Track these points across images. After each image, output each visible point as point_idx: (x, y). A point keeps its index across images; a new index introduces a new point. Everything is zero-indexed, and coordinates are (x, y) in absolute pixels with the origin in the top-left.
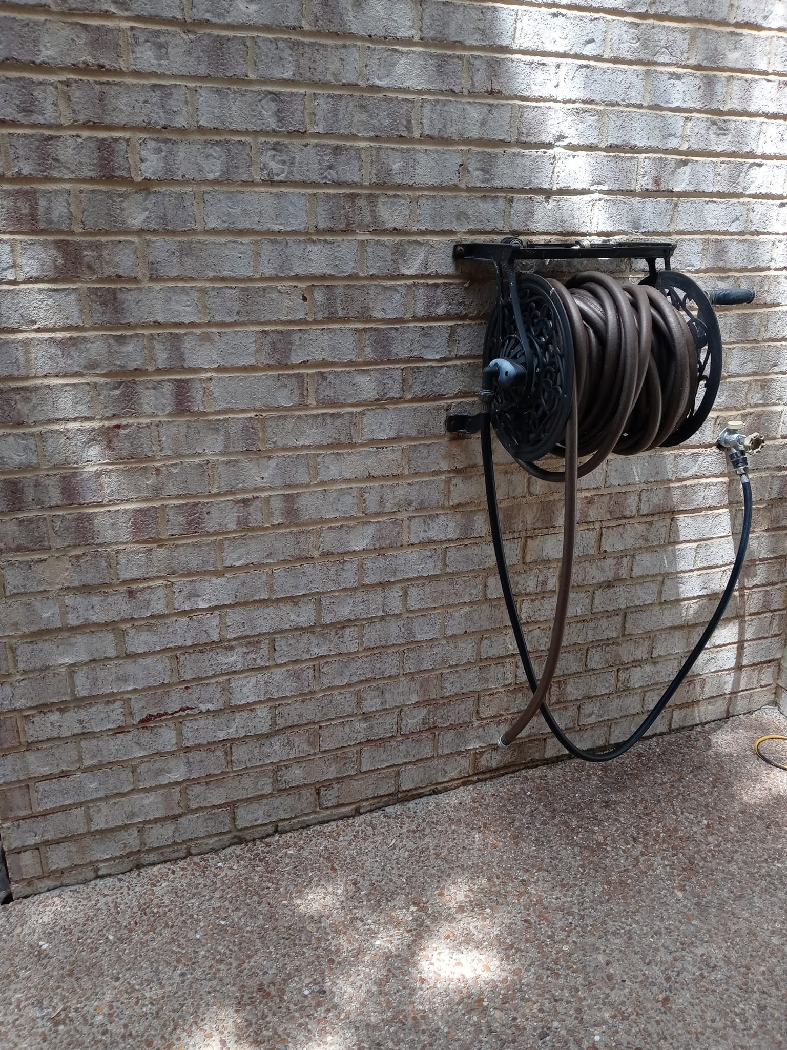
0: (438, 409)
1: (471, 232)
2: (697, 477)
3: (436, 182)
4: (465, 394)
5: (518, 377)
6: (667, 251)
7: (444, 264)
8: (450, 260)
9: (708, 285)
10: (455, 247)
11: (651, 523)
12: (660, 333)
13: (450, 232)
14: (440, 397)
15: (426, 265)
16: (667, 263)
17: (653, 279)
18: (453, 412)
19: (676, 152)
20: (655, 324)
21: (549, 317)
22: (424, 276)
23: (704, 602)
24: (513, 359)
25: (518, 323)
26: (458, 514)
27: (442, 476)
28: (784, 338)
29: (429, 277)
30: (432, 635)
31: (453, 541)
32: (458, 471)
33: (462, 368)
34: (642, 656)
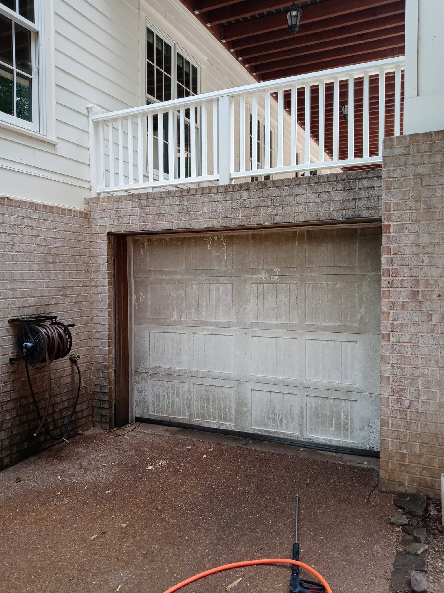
0: (7, 357)
1: (11, 317)
2: (66, 367)
3: (4, 307)
4: (13, 353)
5: (32, 346)
6: (55, 318)
7: (7, 324)
8: (8, 323)
9: (66, 323)
10: (9, 320)
11: (57, 380)
12: (59, 334)
13: (8, 317)
14: (7, 354)
15: (3, 325)
16: (56, 320)
17: (53, 324)
18: (11, 357)
19: (51, 296)
20: (58, 332)
21: (37, 333)
22: (2, 327)
23: (72, 400)
24: (30, 343)
25: (30, 335)
26: (13, 383)
27: (9, 374)
28: (80, 333)
29: (4, 327)
30: (9, 418)
31: (13, 390)
32: (12, 372)
33: (12, 347)
34: (59, 417)
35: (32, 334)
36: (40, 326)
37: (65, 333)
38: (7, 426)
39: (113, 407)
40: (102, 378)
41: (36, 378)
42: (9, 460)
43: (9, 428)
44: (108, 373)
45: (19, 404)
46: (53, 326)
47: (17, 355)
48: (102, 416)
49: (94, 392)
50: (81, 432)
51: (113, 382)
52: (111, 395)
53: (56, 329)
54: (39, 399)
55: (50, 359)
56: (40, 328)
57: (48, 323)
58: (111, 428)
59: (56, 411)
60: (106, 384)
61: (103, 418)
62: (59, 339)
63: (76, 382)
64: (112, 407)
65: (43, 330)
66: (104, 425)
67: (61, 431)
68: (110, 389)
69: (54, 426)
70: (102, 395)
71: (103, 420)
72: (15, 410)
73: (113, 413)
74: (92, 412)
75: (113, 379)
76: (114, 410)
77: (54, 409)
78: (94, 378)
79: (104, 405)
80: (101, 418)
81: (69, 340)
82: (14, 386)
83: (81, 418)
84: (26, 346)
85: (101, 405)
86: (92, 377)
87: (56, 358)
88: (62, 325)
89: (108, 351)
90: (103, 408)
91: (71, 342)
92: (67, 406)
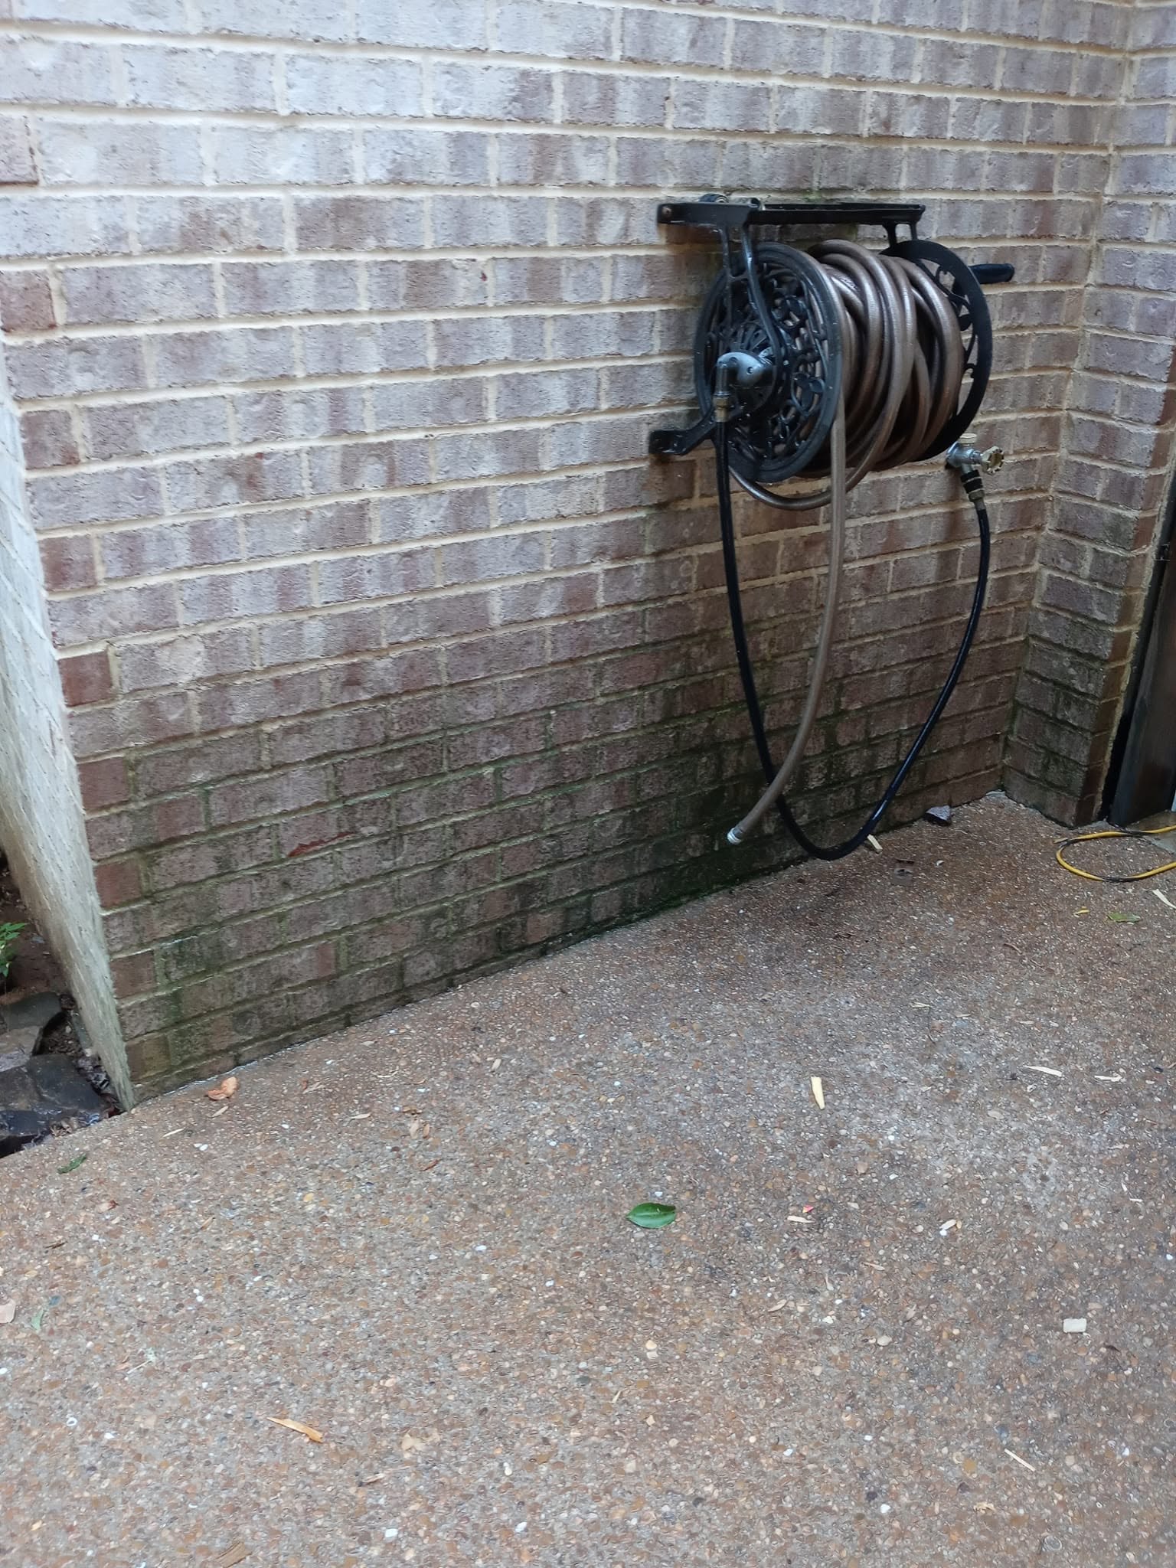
0: (638, 422)
1: (676, 188)
2: (922, 506)
3: (640, 121)
4: (669, 403)
6: (912, 214)
7: (649, 229)
8: (653, 225)
10: (661, 207)
11: (871, 567)
12: (925, 318)
13: (656, 188)
14: (642, 407)
15: (628, 230)
16: (914, 232)
17: (897, 250)
18: (659, 425)
21: (800, 292)
22: (623, 246)
23: (927, 666)
24: (755, 352)
25: (757, 305)
26: (660, 564)
27: (642, 514)
28: (1020, 327)
29: (629, 246)
30: (629, 725)
31: (655, 600)
32: (660, 506)
33: (667, 368)
34: (859, 737)
35: (769, 295)
36: (820, 254)
37: (957, 311)
38: (615, 761)
39: (1115, 730)
40: (1092, 580)
41: (774, 545)
42: (617, 903)
43: (623, 770)
44: (1122, 566)
45: (678, 666)
46: (895, 263)
47: (692, 415)
48: (1052, 755)
49: (1034, 636)
50: (942, 812)
51: (1139, 613)
52: (1118, 671)
53: (915, 284)
54: (775, 651)
55: (852, 461)
56: (821, 270)
57: (870, 241)
58: (1083, 818)
59: (846, 712)
60: (1100, 617)
61: (1053, 768)
62: (919, 349)
63: (959, 583)
64: (1109, 728)
65: (836, 284)
66: (1052, 797)
67: (857, 798)
68: (1121, 641)
69: (827, 776)
70: (1073, 665)
71: (1054, 774)
72: (660, 694)
73: (1107, 758)
74: (1006, 729)
75: (1141, 595)
76: (1115, 742)
77: (838, 703)
78: (1047, 572)
79: (1074, 710)
80: (1046, 767)
81: (973, 359)
82: (662, 577)
83: (951, 751)
84: (733, 371)
85: (1055, 708)
86: (1036, 567)
87: (883, 464)
88: (948, 260)
89: (1149, 446)
90: (1065, 722)
91: (981, 374)
92: (901, 692)
